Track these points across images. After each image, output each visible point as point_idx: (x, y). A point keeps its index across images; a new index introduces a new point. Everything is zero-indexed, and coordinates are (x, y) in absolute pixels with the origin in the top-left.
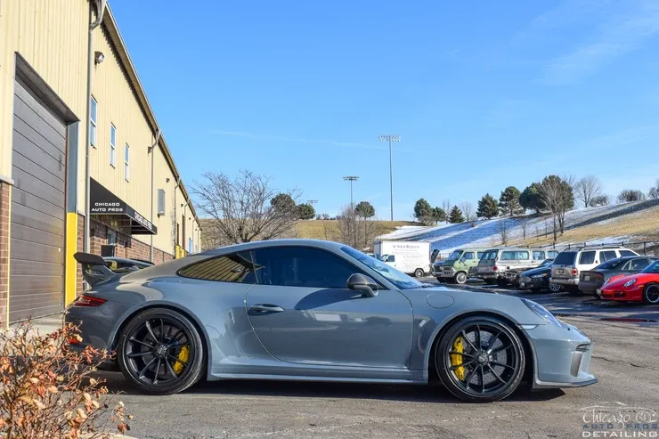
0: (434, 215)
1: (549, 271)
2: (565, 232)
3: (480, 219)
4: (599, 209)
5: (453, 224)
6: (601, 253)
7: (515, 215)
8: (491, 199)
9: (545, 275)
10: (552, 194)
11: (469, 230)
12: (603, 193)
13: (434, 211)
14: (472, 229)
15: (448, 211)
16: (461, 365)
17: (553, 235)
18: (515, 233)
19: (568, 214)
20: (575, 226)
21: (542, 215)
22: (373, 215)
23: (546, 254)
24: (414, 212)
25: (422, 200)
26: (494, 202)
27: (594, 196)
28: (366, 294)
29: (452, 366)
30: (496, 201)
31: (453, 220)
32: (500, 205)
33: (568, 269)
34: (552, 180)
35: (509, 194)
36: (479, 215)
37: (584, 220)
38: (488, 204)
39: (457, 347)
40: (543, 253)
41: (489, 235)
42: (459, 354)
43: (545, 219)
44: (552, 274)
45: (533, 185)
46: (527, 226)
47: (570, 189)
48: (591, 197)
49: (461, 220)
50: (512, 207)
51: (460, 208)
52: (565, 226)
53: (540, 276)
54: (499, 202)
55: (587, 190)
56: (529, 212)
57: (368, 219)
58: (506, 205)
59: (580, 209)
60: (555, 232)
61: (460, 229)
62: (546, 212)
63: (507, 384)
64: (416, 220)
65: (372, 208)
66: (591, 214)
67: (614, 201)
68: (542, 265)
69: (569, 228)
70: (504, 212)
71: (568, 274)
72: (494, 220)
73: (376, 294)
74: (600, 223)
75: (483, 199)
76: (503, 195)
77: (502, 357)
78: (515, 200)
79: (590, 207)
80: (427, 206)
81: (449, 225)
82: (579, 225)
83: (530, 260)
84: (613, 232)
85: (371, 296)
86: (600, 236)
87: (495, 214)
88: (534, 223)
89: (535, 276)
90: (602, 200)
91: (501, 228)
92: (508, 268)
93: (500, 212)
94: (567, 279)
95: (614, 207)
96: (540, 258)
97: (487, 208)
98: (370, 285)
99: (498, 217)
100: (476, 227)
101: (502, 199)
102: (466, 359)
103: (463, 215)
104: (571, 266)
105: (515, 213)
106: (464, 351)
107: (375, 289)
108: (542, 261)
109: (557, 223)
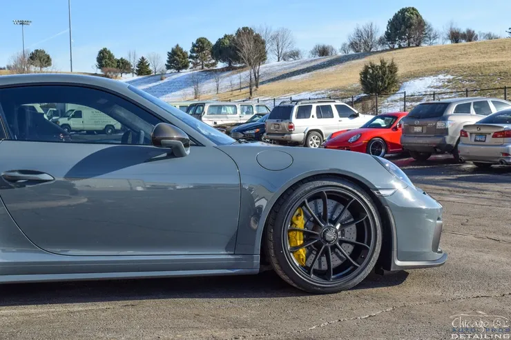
0: (118, 66)
1: (263, 126)
2: (260, 87)
3: (169, 71)
4: (292, 64)
5: (140, 77)
6: (318, 107)
7: (206, 68)
8: (181, 50)
9: (258, 130)
10: (248, 46)
11: (158, 83)
12: (296, 47)
13: (118, 61)
14: (161, 82)
15: (134, 63)
16: (301, 246)
17: (248, 90)
18: (208, 86)
19: (263, 68)
20: (269, 81)
21: (235, 68)
22: (50, 65)
23: (255, 108)
24: (96, 63)
25: (105, 49)
26: (184, 54)
27: (287, 50)
28: (175, 152)
29: (292, 248)
30: (186, 53)
31: (140, 73)
32: (191, 57)
33: (285, 124)
34: (246, 32)
35: (200, 45)
36: (168, 67)
37: (278, 74)
38: (178, 56)
39: (296, 222)
40: (250, 107)
41: (180, 89)
42: (300, 231)
43: (240, 72)
44: (267, 129)
45: (226, 36)
46: (220, 80)
47: (263, 43)
48: (283, 52)
49: (149, 73)
50: (203, 59)
51: (147, 59)
52: (260, 81)
53: (253, 132)
54: (189, 53)
55: (280, 44)
56: (220, 65)
57: (44, 69)
58: (197, 57)
59: (272, 63)
60: (250, 86)
61: (149, 82)
62: (238, 65)
63: (360, 267)
64: (99, 72)
65: (48, 58)
66: (285, 69)
67: (307, 56)
68: (251, 120)
69: (263, 83)
70: (195, 65)
71: (284, 129)
72: (185, 73)
73: (188, 151)
74: (294, 78)
75: (173, 50)
76: (194, 46)
77: (351, 233)
78: (207, 52)
79: (282, 62)
80: (111, 56)
81: (136, 77)
82: (273, 80)
83: (238, 115)
84: (308, 88)
85: (181, 155)
86: (297, 91)
87: (185, 67)
88: (228, 76)
89: (248, 132)
90: (295, 55)
91: (194, 82)
92: (215, 123)
93: (191, 65)
94: (284, 134)
95: (307, 62)
96: (248, 113)
97: (176, 60)
98: (182, 140)
99: (188, 70)
100: (166, 80)
101: (193, 51)
102: (308, 237)
103: (151, 68)
104: (288, 120)
105: (207, 65)
106: (305, 226)
107: (186, 146)
108: (250, 116)
109: (253, 77)
